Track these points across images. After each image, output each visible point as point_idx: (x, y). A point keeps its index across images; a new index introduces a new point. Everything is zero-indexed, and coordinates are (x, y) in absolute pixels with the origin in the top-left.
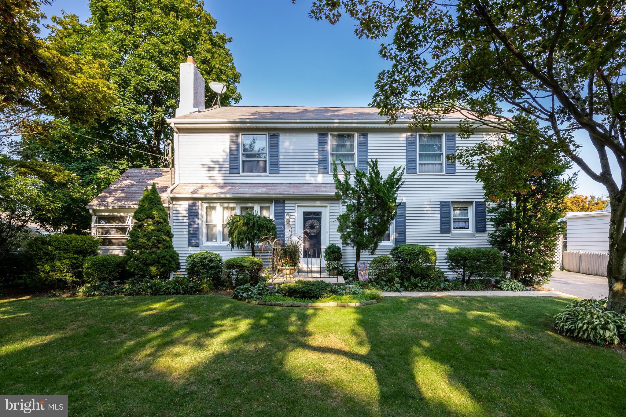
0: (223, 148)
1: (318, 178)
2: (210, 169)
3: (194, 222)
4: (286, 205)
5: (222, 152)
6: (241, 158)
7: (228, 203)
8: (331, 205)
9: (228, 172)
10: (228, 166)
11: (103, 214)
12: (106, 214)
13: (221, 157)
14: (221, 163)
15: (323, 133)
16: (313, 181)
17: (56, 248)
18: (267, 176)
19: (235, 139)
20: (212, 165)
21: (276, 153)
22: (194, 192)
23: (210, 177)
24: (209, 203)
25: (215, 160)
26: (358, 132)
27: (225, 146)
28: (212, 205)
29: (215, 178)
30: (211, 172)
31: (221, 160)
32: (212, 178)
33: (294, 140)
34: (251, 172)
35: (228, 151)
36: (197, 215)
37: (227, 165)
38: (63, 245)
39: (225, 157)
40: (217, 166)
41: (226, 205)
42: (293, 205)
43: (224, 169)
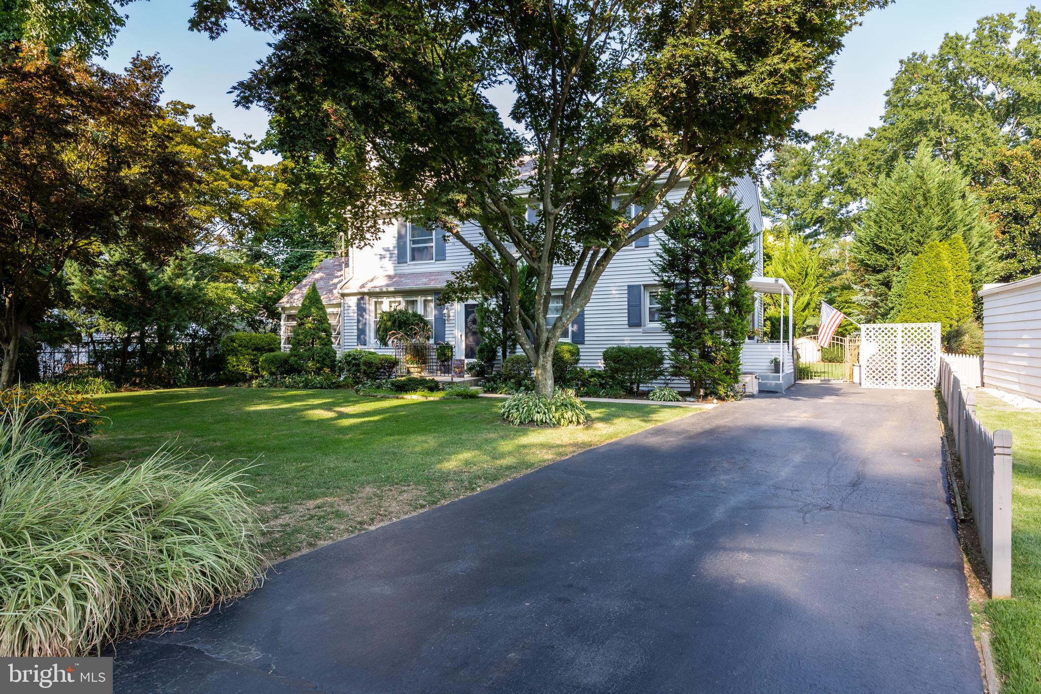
3: (363, 317)
6: (409, 246)
7: (395, 296)
9: (396, 261)
10: (397, 255)
11: (291, 312)
12: (293, 312)
14: (391, 251)
17: (240, 346)
18: (434, 264)
22: (363, 286)
24: (377, 297)
28: (379, 300)
29: (385, 268)
30: (382, 262)
31: (391, 248)
32: (382, 268)
34: (419, 260)
35: (397, 238)
36: (364, 310)
37: (395, 253)
38: (244, 343)
40: (388, 254)
43: (393, 258)
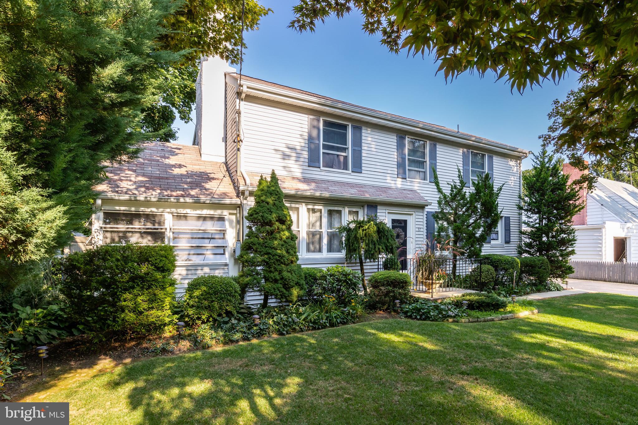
0: (301, 133)
1: (397, 182)
2: (285, 157)
4: (378, 211)
5: (299, 136)
6: (322, 150)
7: (315, 204)
8: (417, 213)
9: (307, 164)
10: (307, 156)
11: (117, 208)
12: (123, 208)
13: (298, 144)
14: (299, 151)
15: (401, 134)
16: (393, 186)
18: (349, 174)
19: (315, 123)
20: (288, 151)
21: (359, 149)
23: (284, 167)
25: (291, 146)
26: (430, 140)
27: (304, 130)
28: (293, 205)
29: (292, 170)
30: (286, 161)
31: (298, 148)
32: (287, 169)
33: (376, 137)
34: (332, 168)
35: (306, 138)
37: (305, 154)
39: (303, 145)
40: (294, 155)
41: (310, 207)
42: (384, 211)
43: (302, 160)
